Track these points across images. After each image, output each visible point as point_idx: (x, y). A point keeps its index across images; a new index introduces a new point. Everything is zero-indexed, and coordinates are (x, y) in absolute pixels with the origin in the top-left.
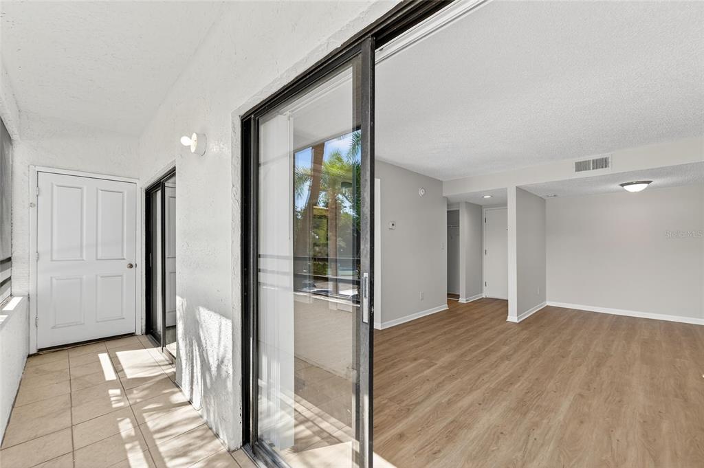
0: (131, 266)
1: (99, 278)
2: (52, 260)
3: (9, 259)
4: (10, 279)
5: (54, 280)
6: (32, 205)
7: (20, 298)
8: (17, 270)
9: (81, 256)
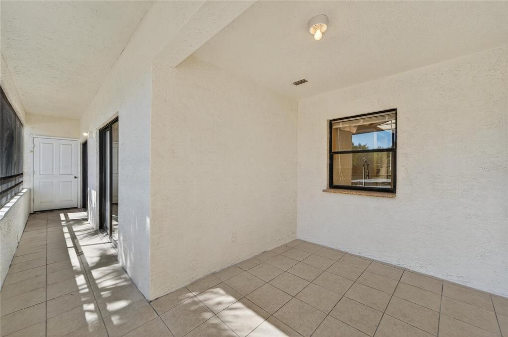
0: (76, 177)
1: (61, 183)
2: (40, 174)
3: (22, 174)
4: (22, 181)
5: (41, 183)
6: (31, 151)
7: (26, 190)
8: (25, 178)
9: (53, 172)
